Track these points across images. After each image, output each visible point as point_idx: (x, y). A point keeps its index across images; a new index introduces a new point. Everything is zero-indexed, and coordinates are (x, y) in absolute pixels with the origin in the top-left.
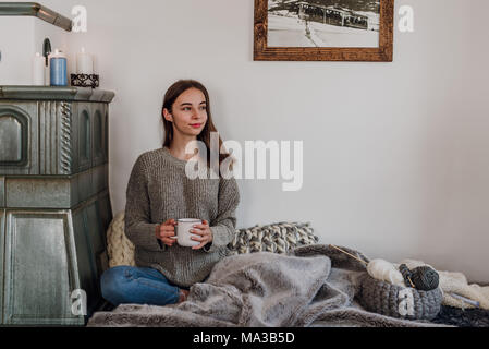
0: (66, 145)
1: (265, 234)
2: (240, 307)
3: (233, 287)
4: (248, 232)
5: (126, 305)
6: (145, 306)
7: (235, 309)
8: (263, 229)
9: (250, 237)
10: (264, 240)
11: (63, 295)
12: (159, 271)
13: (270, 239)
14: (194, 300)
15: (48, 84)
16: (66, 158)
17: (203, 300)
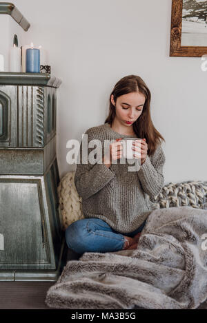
0: (40, 123)
1: (180, 190)
2: (183, 255)
3: (171, 236)
4: (166, 188)
5: (90, 254)
6: (107, 254)
7: (179, 256)
8: (177, 186)
9: (168, 192)
10: (179, 195)
11: (38, 245)
12: (104, 221)
13: (184, 194)
14: (144, 249)
15: (24, 71)
16: (40, 134)
17: (151, 248)
